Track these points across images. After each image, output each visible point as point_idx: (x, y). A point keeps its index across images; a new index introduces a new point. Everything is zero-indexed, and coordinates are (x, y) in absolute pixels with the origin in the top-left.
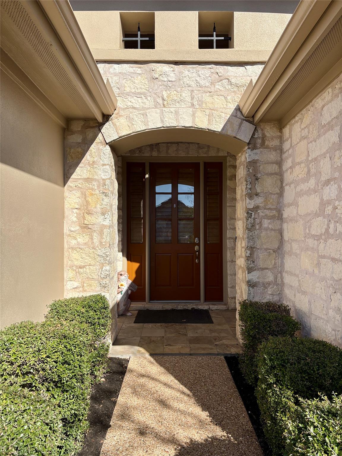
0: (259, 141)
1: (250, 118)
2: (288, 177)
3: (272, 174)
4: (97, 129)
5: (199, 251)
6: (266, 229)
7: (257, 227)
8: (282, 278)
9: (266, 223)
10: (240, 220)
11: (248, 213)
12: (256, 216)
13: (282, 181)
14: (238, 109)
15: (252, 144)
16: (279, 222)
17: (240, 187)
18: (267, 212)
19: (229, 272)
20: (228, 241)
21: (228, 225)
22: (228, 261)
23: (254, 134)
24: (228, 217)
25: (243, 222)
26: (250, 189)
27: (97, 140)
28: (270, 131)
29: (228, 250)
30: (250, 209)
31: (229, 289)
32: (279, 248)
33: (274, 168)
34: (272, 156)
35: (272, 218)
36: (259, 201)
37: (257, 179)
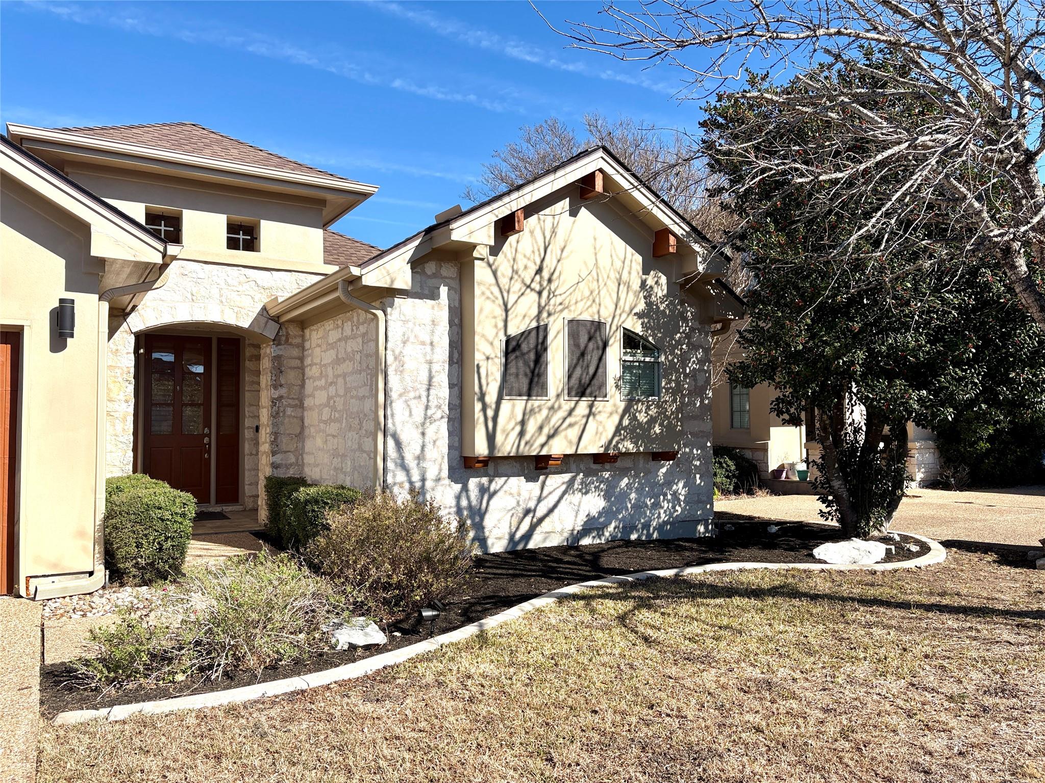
0: (284, 338)
1: (276, 319)
2: (309, 372)
3: (296, 368)
4: (122, 318)
5: (210, 444)
6: (289, 416)
7: (281, 415)
8: (303, 460)
9: (289, 411)
10: (265, 407)
11: (273, 402)
12: (281, 405)
13: (303, 375)
14: (264, 309)
15: (277, 341)
16: (300, 410)
17: (265, 377)
18: (290, 401)
19: (247, 467)
20: (246, 431)
21: (246, 412)
22: (246, 453)
23: (278, 332)
24: (247, 404)
25: (268, 410)
26: (275, 380)
27: (121, 329)
28: (293, 331)
29: (246, 442)
30: (274, 399)
31: (246, 487)
32: (300, 433)
33: (297, 363)
34: (295, 352)
35: (295, 406)
36: (283, 391)
37: (281, 372)
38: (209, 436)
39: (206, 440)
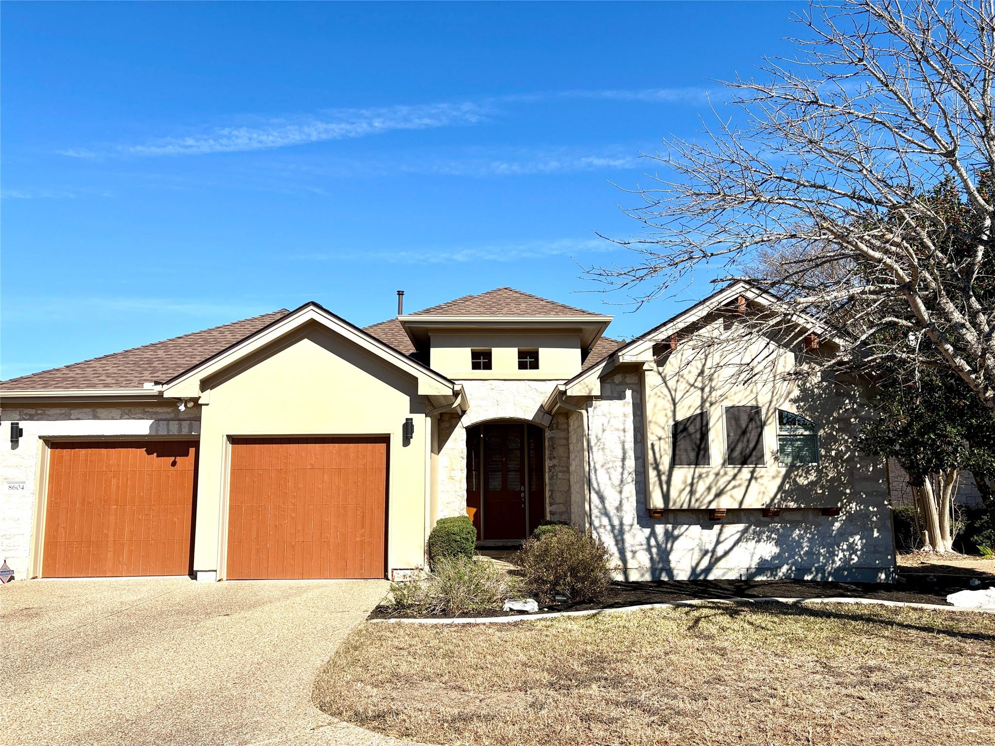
0: (555, 425)
1: (549, 413)
2: (571, 448)
3: (563, 445)
4: (458, 419)
5: (525, 498)
6: (561, 479)
7: (555, 477)
8: (570, 509)
9: (560, 475)
11: (550, 469)
12: (555, 471)
13: (569, 449)
14: (542, 406)
15: (551, 427)
16: (568, 474)
17: (547, 453)
18: (561, 468)
23: (551, 421)
25: (548, 474)
27: (458, 426)
28: (561, 420)
30: (551, 466)
32: (568, 491)
33: (564, 442)
34: (563, 434)
35: (564, 472)
36: (556, 462)
37: (554, 448)
38: (524, 492)
39: (522, 494)
